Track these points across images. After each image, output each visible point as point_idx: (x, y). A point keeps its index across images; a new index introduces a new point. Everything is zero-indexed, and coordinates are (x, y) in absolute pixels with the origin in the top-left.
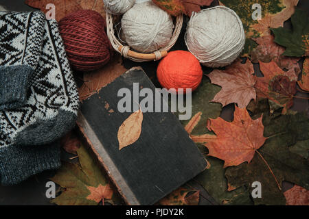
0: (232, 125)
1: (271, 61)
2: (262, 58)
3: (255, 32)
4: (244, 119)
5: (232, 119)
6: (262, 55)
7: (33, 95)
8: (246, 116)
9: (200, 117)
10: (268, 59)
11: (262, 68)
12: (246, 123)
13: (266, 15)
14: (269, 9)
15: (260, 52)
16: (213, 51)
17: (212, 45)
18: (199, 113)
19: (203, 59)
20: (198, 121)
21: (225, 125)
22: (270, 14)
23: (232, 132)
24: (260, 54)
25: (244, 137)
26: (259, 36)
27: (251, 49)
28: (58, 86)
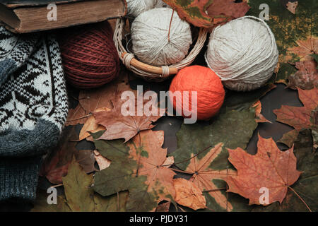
0: (256, 158)
1: (313, 88)
2: (303, 85)
3: (294, 56)
4: (270, 151)
5: (255, 151)
6: (303, 82)
7: (12, 101)
8: (272, 148)
9: (221, 148)
10: (310, 86)
11: (301, 96)
12: (274, 155)
13: (309, 37)
14: (312, 30)
15: (300, 78)
16: (236, 64)
17: (236, 58)
18: (220, 144)
19: (226, 76)
20: (218, 153)
21: (247, 159)
22: (313, 37)
23: (256, 167)
24: (300, 80)
25: (273, 172)
26: (298, 61)
27: (289, 74)
28: (45, 94)
